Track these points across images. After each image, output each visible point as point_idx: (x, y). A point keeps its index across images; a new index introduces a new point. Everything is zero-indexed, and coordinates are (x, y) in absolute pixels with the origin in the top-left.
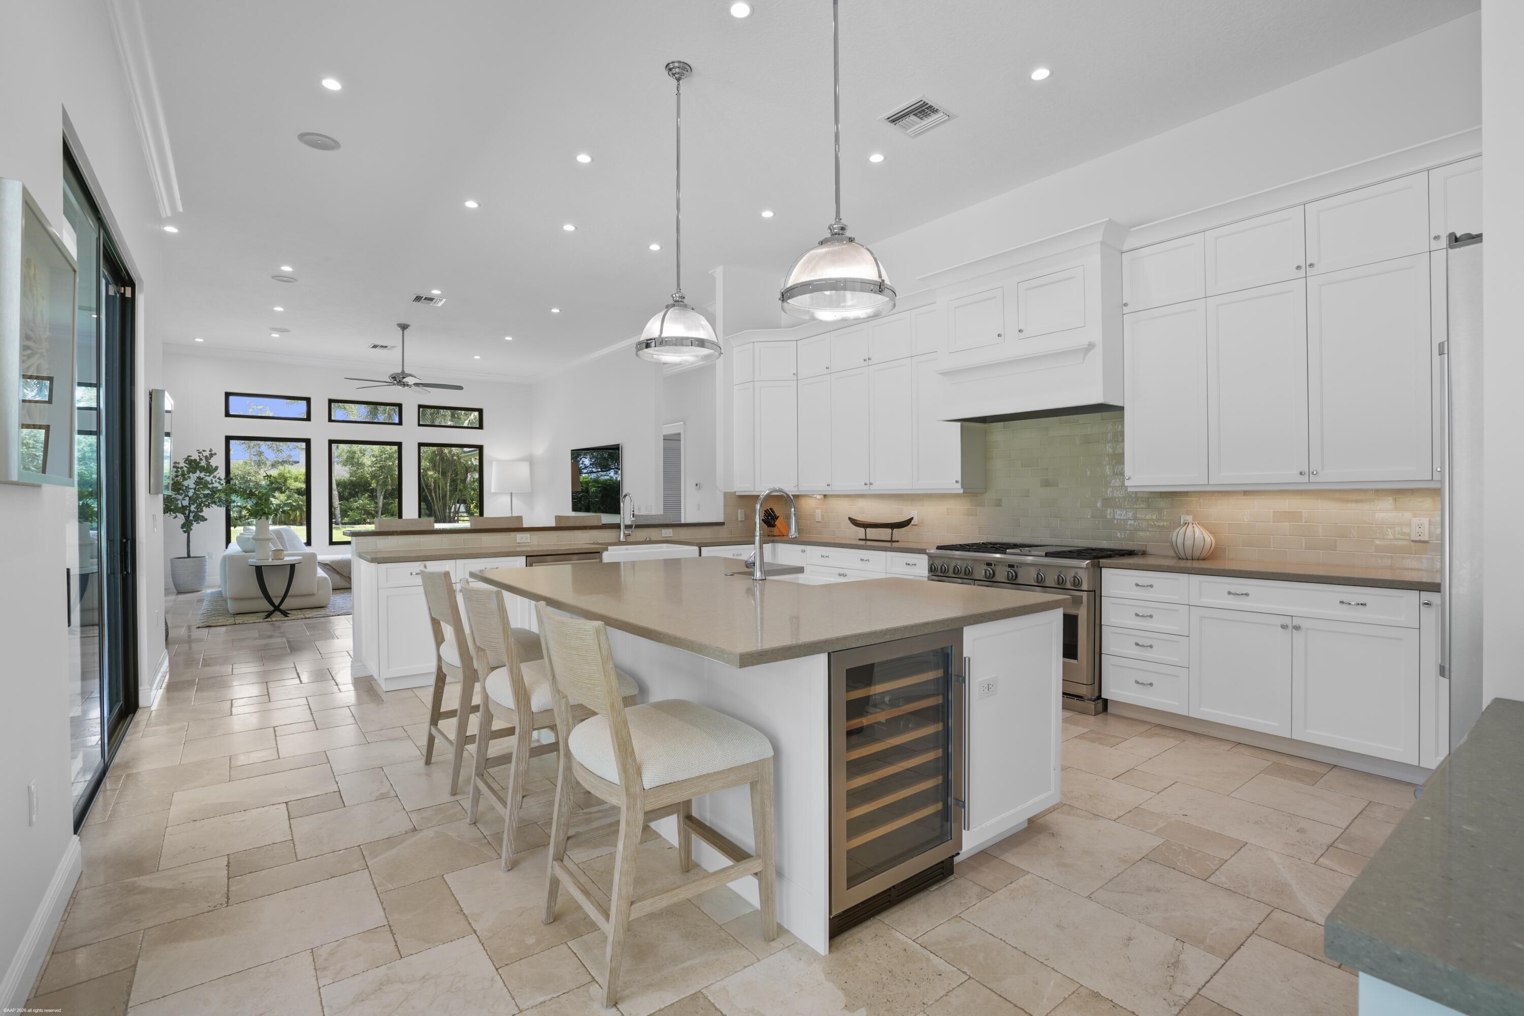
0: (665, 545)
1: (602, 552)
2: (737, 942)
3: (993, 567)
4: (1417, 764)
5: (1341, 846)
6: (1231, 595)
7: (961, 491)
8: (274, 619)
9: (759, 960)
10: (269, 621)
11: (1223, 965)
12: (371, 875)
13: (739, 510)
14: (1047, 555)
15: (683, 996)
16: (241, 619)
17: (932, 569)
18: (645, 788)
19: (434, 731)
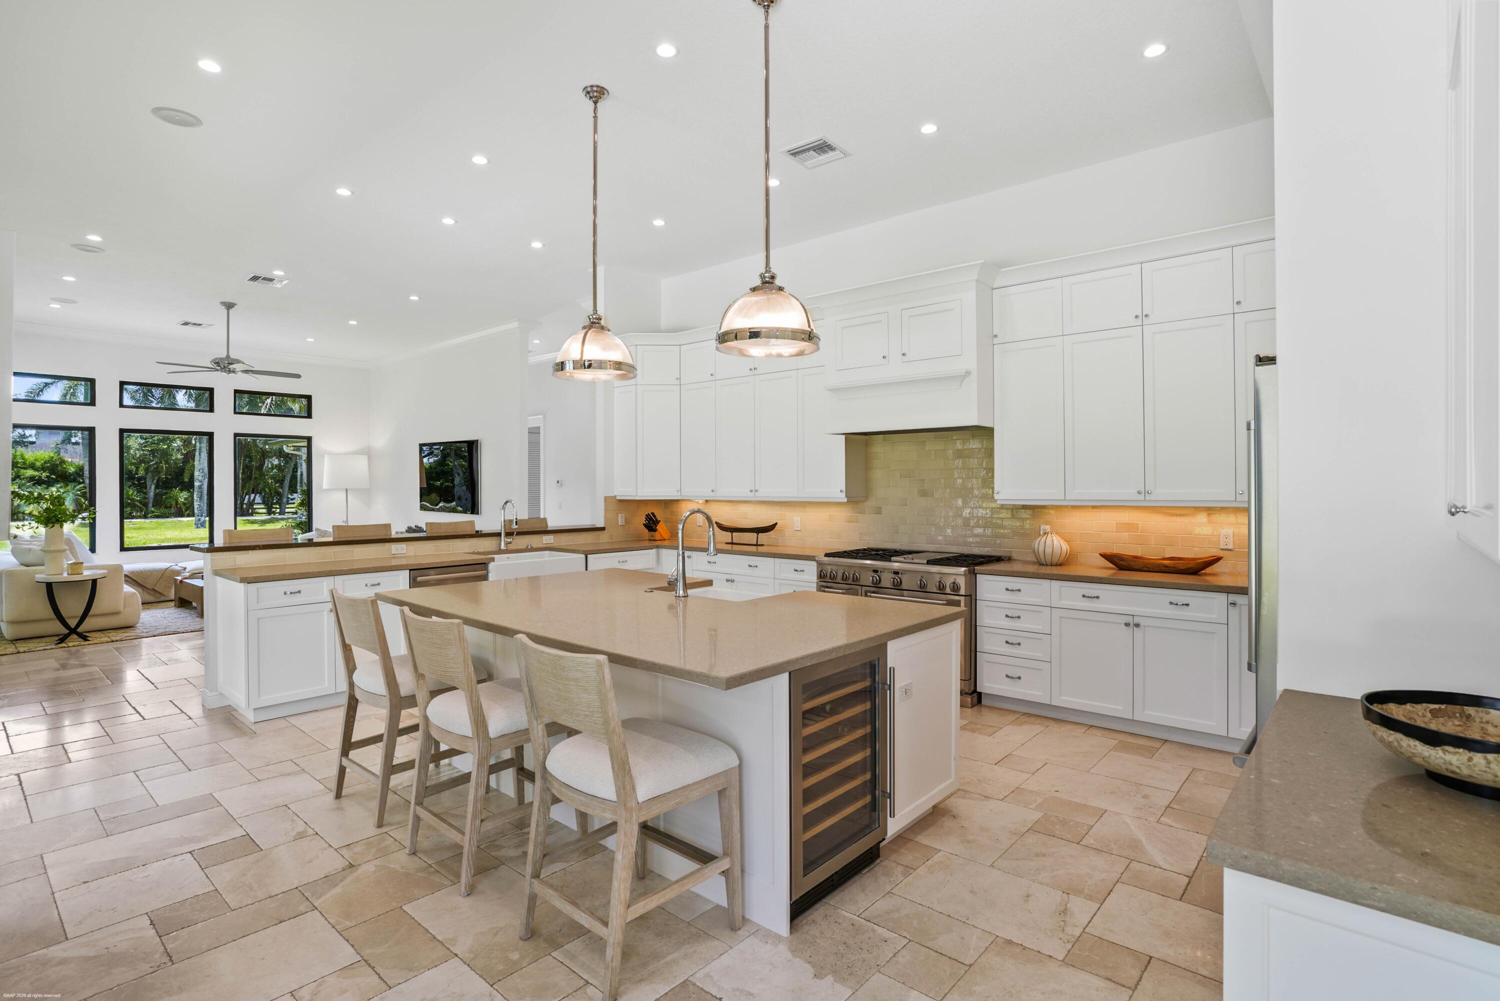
0: (547, 552)
1: (489, 563)
2: (708, 934)
3: (879, 573)
4: (1226, 735)
5: (1175, 806)
6: (1085, 598)
7: (845, 500)
8: (71, 644)
9: (731, 948)
10: (65, 647)
11: (1099, 908)
12: (323, 915)
13: (619, 515)
14: (929, 562)
15: (673, 986)
16: (25, 645)
17: (821, 576)
18: (639, 802)
19: (345, 762)
